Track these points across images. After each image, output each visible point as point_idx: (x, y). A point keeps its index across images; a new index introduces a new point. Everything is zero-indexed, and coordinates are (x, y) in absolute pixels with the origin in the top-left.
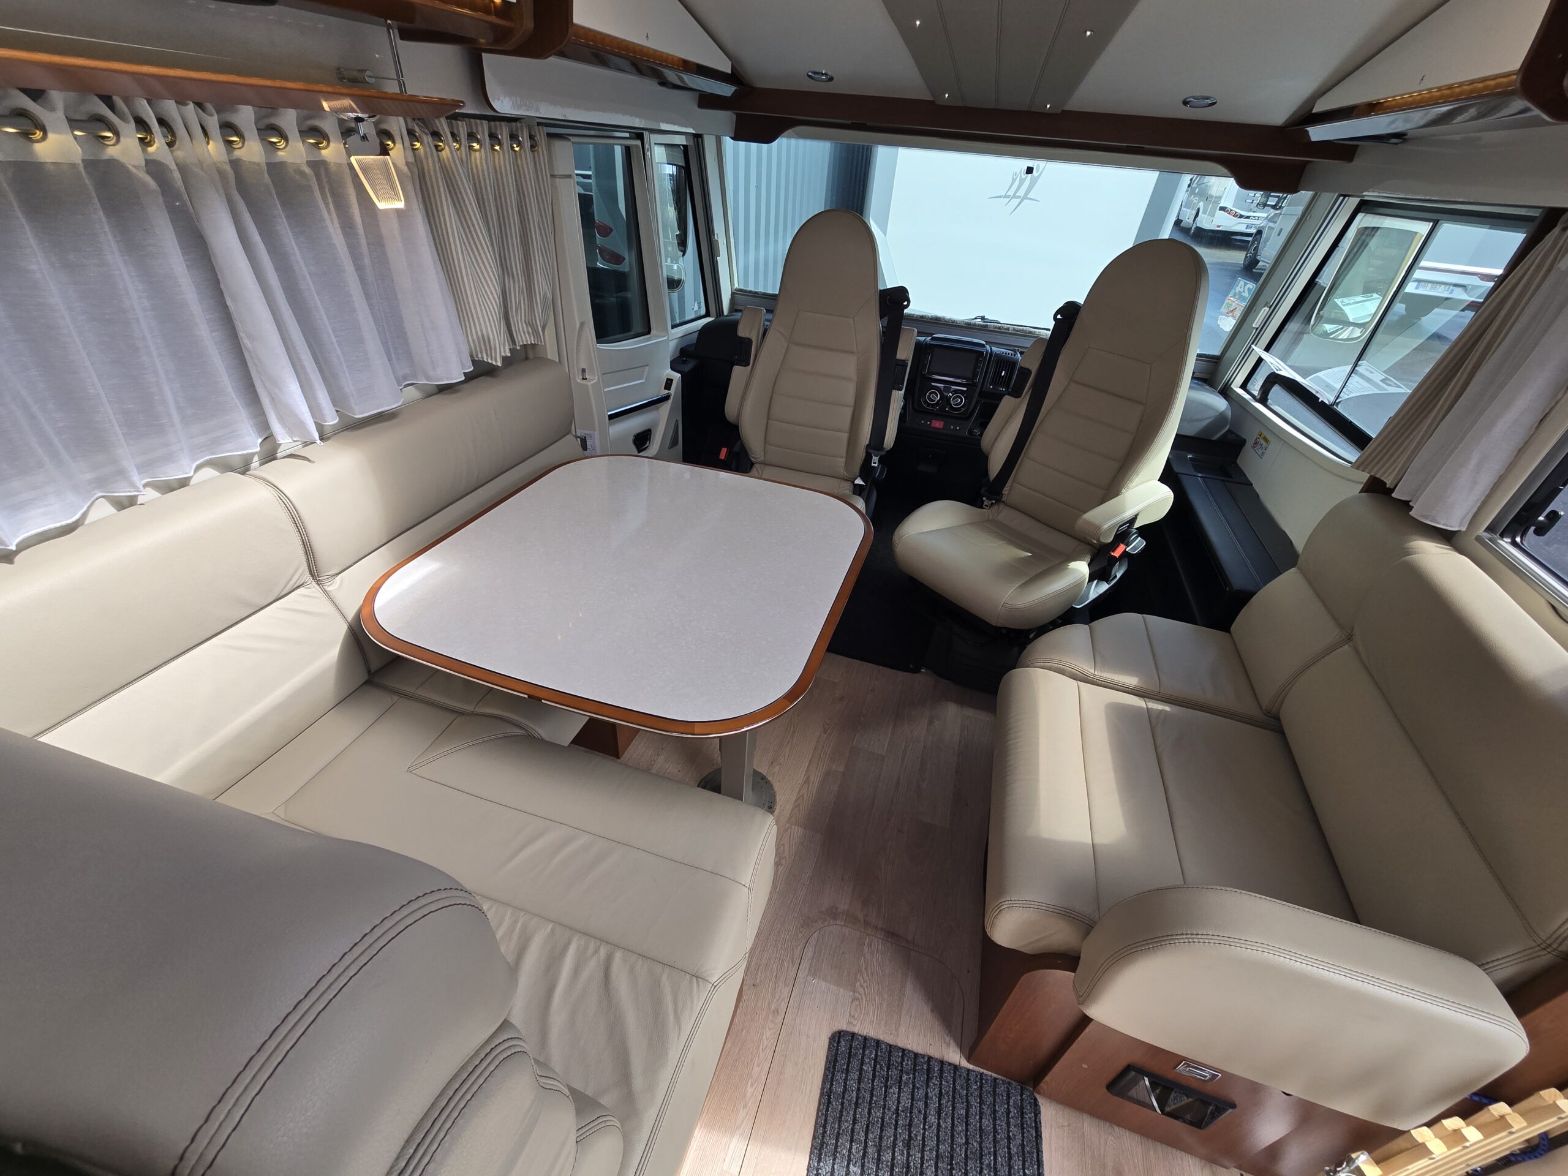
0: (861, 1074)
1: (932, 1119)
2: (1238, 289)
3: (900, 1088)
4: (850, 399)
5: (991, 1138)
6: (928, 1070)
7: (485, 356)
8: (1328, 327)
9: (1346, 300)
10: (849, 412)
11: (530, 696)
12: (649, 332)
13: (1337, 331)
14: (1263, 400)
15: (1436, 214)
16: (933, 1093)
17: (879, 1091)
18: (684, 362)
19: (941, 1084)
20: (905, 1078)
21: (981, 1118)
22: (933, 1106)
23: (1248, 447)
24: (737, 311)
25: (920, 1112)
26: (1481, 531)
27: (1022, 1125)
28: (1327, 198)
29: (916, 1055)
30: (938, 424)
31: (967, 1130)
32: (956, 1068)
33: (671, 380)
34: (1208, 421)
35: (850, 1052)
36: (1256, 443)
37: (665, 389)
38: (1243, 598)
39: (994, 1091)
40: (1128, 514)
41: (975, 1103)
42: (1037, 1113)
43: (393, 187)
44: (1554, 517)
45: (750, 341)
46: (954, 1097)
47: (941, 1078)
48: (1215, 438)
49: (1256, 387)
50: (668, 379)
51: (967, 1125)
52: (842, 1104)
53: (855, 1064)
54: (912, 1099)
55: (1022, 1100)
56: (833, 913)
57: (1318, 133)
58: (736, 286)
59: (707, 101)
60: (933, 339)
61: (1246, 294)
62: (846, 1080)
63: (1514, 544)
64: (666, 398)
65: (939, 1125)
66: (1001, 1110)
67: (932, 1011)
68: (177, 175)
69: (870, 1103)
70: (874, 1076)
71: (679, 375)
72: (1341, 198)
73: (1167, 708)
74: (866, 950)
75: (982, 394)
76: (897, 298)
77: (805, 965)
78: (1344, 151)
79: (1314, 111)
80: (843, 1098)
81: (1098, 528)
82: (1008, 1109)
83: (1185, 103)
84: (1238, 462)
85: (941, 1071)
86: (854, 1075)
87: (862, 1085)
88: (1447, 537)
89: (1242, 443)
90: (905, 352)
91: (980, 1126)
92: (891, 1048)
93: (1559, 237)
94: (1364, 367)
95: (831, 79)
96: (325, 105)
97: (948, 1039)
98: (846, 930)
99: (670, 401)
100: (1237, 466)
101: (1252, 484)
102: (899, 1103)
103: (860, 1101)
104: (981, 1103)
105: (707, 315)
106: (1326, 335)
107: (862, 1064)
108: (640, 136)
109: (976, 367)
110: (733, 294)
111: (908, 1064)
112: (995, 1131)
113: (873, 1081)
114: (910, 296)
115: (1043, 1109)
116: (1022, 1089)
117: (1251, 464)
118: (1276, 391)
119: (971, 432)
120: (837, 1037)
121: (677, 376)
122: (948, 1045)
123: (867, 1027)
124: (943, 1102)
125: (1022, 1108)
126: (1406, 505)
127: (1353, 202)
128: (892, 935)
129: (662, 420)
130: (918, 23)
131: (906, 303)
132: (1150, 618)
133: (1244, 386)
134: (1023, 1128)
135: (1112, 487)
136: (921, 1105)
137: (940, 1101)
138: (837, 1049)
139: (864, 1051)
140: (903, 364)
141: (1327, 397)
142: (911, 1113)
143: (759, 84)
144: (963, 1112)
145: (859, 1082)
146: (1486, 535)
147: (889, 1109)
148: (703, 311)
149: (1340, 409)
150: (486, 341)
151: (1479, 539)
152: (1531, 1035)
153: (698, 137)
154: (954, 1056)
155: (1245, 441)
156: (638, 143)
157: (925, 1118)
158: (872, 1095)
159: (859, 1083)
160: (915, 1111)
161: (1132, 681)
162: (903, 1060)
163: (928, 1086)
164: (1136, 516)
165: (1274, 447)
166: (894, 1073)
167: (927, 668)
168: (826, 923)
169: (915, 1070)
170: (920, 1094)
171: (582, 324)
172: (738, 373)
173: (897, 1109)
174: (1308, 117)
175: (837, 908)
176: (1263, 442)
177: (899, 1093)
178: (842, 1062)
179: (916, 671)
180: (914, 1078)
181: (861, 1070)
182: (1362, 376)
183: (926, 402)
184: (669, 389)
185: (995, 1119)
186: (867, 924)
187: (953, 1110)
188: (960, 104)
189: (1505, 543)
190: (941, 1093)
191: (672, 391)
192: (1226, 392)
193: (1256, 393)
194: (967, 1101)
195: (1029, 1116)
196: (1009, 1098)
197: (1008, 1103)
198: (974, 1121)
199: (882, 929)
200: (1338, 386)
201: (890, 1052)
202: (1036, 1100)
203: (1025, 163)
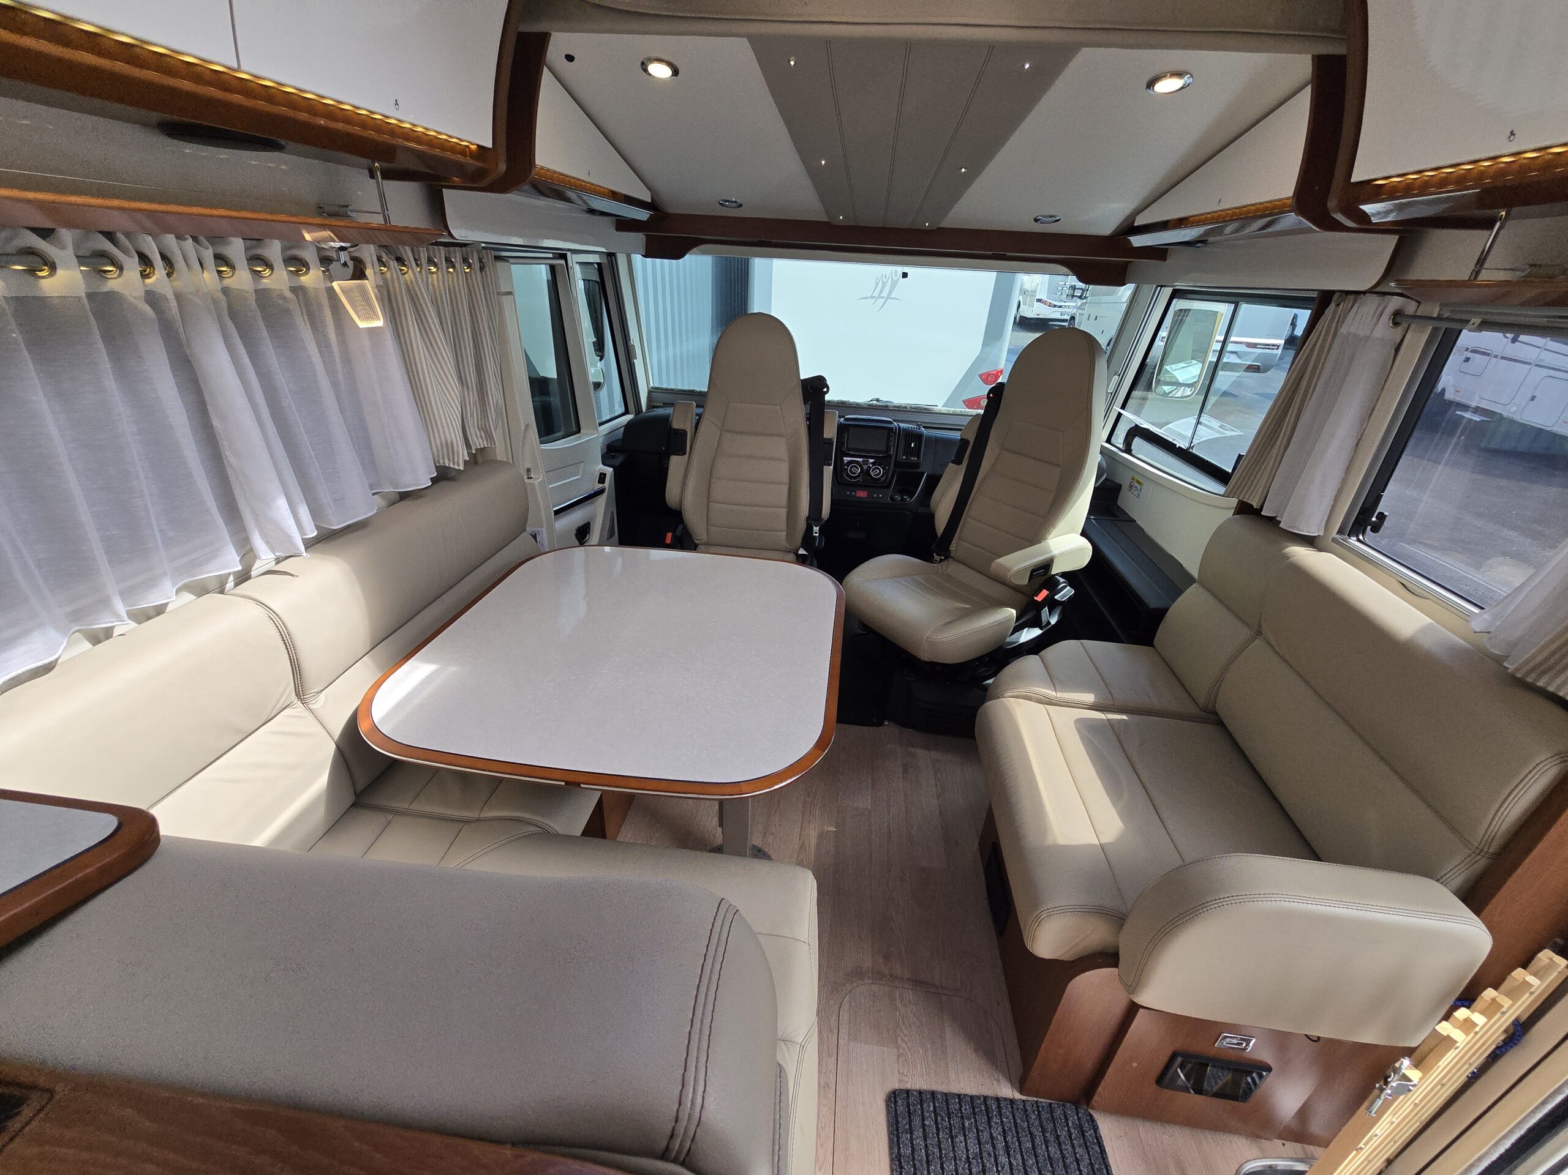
0: (924, 1130)
1: (1003, 1159)
3: (965, 1136)
4: (785, 478)
5: (1061, 1164)
6: (987, 1110)
7: (446, 461)
8: (1167, 388)
9: (1173, 366)
10: (785, 489)
11: (567, 783)
12: (579, 431)
13: (1173, 390)
14: (1128, 450)
15: (1235, 298)
16: (997, 1132)
17: (946, 1144)
18: (613, 457)
19: (1002, 1121)
20: (967, 1124)
21: (1047, 1147)
22: (1000, 1145)
23: (1124, 491)
24: (654, 407)
25: (989, 1155)
26: (1334, 534)
27: (1086, 1144)
28: (1148, 289)
29: (972, 1097)
30: (862, 494)
31: (1037, 1162)
32: (1012, 1102)
33: (605, 475)
35: (909, 1110)
36: (1131, 486)
37: (599, 483)
38: (1159, 615)
39: (1052, 1117)
41: (1037, 1133)
42: (1096, 1129)
43: (372, 308)
44: (1382, 517)
45: (684, 433)
46: (1017, 1132)
47: (1001, 1115)
49: (1119, 439)
50: (601, 474)
51: (1036, 1156)
52: (914, 1166)
53: (917, 1122)
54: (979, 1143)
55: (1079, 1119)
56: (858, 974)
57: (1137, 241)
58: (652, 384)
59: (624, 225)
60: (846, 419)
62: (911, 1140)
63: (1359, 540)
64: (602, 491)
65: (1010, 1164)
66: (1063, 1134)
67: (976, 1050)
68: (173, 304)
69: (941, 1158)
70: (938, 1129)
71: (611, 469)
72: (1159, 288)
73: (1125, 717)
74: (899, 1004)
75: (897, 464)
76: (815, 387)
77: (844, 1031)
78: (1159, 253)
79: (1136, 224)
80: (914, 1159)
82: (1069, 1130)
83: (1036, 220)
84: (1119, 503)
85: (999, 1107)
86: (918, 1133)
87: (929, 1141)
88: (1310, 541)
89: (1118, 488)
90: (830, 432)
91: (1049, 1155)
92: (947, 1096)
93: (1335, 312)
94: (1204, 418)
95: (741, 205)
96: (308, 237)
97: (996, 1076)
98: (875, 988)
99: (606, 494)
100: (1119, 507)
101: (1135, 521)
102: (967, 1150)
103: (931, 1158)
104: (1043, 1131)
105: (627, 412)
106: (1165, 394)
107: (923, 1120)
108: (563, 257)
109: (888, 441)
110: (649, 392)
111: (966, 1109)
112: (1063, 1157)
113: (938, 1134)
114: (828, 383)
115: (1099, 1123)
116: (1077, 1109)
117: (1130, 503)
118: (1137, 442)
119: (892, 498)
120: (894, 1098)
121: (609, 471)
122: (998, 1081)
123: (918, 1081)
124: (1009, 1139)
125: (1081, 1127)
126: (1275, 520)
127: (1167, 291)
128: (918, 983)
129: (599, 512)
130: (823, 162)
131: (825, 390)
132: (1084, 642)
133: (1109, 441)
134: (1087, 1148)
136: (989, 1147)
137: (1005, 1139)
138: (896, 1110)
139: (922, 1107)
140: (830, 441)
141: (1182, 444)
142: (981, 1158)
143: (671, 211)
144: (1029, 1145)
145: (925, 1138)
146: (1338, 536)
147: (960, 1160)
148: (621, 410)
149: (1194, 451)
150: (450, 448)
151: (1334, 540)
152: (1490, 928)
153: (611, 256)
154: (1007, 1091)
155: (1120, 485)
156: (563, 262)
157: (996, 1160)
158: (940, 1150)
159: (925, 1140)
160: (985, 1155)
161: (1089, 698)
162: (961, 1107)
163: (990, 1127)
165: (1148, 488)
166: (955, 1121)
167: (889, 720)
168: (855, 985)
169: (975, 1114)
170: (985, 1137)
171: (527, 426)
172: (676, 463)
173: (968, 1157)
174: (1130, 228)
175: (861, 968)
176: (1137, 485)
177: (966, 1141)
178: (903, 1122)
179: (880, 724)
180: (976, 1122)
181: (924, 1125)
182: (1206, 426)
183: (848, 475)
184: (603, 483)
185: (1059, 1144)
186: (893, 977)
187: (1020, 1145)
188: (852, 223)
189: (1353, 540)
190: (1004, 1131)
191: (606, 484)
193: (1121, 446)
194: (1030, 1133)
195: (1089, 1133)
196: (1067, 1119)
197: (1068, 1124)
198: (1041, 1150)
199: (908, 979)
200: (1190, 434)
201: (947, 1100)
202: (1091, 1116)
203: (901, 269)
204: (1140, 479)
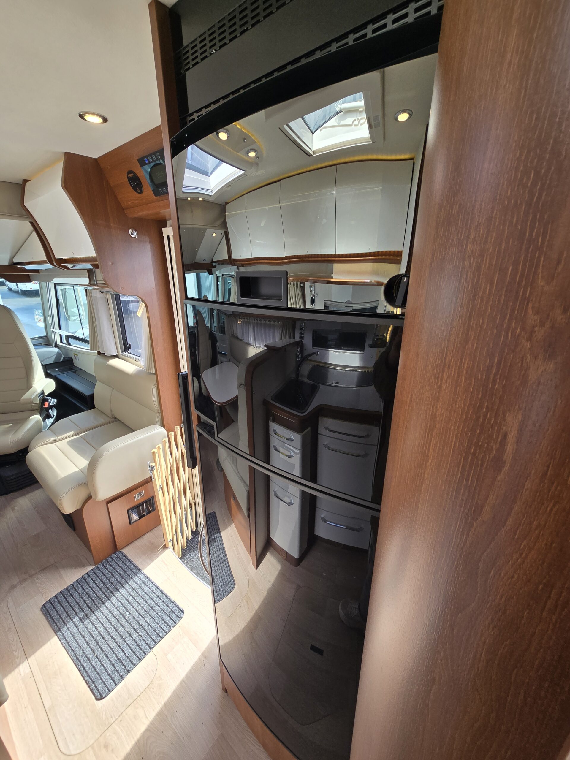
1: (93, 585)
2: (37, 313)
3: (77, 592)
5: (113, 570)
6: (84, 579)
14: (69, 344)
16: (89, 581)
17: (70, 599)
19: (90, 577)
20: (77, 588)
21: (108, 570)
22: (91, 583)
23: (74, 360)
25: (88, 588)
26: (120, 353)
28: (43, 283)
29: (77, 581)
32: (92, 570)
34: (54, 357)
35: (52, 604)
36: (75, 357)
38: (92, 396)
39: (108, 562)
40: (39, 391)
41: (104, 569)
42: (123, 553)
44: (130, 345)
46: (96, 575)
48: (61, 361)
49: (65, 341)
51: (104, 575)
52: (59, 615)
53: (56, 604)
54: (83, 589)
55: (117, 555)
56: (13, 587)
57: (22, 267)
61: (40, 314)
62: (55, 610)
63: (128, 353)
65: (96, 584)
66: (112, 563)
67: (75, 568)
70: (66, 599)
72: (47, 283)
73: (86, 433)
74: (37, 581)
77: (12, 608)
80: (58, 613)
81: (30, 399)
84: (74, 365)
85: (88, 575)
86: (58, 606)
87: (63, 604)
89: (71, 360)
92: (67, 588)
97: (85, 568)
98: (23, 585)
101: (82, 369)
103: (65, 607)
104: (106, 568)
111: (76, 585)
112: (113, 568)
115: (124, 551)
116: (115, 554)
117: (77, 363)
118: (71, 340)
120: (44, 607)
123: (54, 594)
124: (94, 579)
125: (118, 557)
126: (104, 354)
127: (52, 283)
128: (45, 569)
132: (69, 417)
133: (61, 342)
134: (121, 560)
135: (29, 386)
137: (92, 580)
138: (46, 609)
139: (57, 599)
141: (82, 337)
142: (85, 591)
144: (101, 575)
145: (61, 605)
146: (122, 353)
147: (77, 598)
151: (121, 354)
152: (165, 427)
154: (90, 569)
155: (72, 358)
157: (90, 587)
158: (68, 603)
160: (86, 589)
161: (72, 433)
162: (73, 586)
163: (86, 582)
164: (43, 390)
165: (80, 356)
166: (72, 591)
168: (12, 592)
169: (79, 583)
170: (85, 586)
173: (80, 596)
174: (15, 263)
175: (14, 585)
176: (77, 357)
178: (50, 609)
180: (80, 585)
181: (59, 602)
185: (112, 566)
186: (31, 576)
187: (98, 577)
189: (126, 354)
192: (56, 346)
193: (66, 343)
194: (101, 572)
195: (121, 556)
197: (113, 560)
198: (106, 572)
199: (39, 571)
200: (82, 332)
202: (120, 552)
204: (77, 353)
